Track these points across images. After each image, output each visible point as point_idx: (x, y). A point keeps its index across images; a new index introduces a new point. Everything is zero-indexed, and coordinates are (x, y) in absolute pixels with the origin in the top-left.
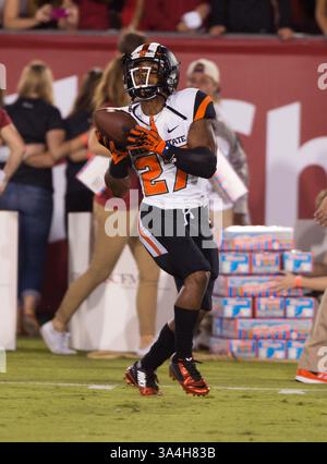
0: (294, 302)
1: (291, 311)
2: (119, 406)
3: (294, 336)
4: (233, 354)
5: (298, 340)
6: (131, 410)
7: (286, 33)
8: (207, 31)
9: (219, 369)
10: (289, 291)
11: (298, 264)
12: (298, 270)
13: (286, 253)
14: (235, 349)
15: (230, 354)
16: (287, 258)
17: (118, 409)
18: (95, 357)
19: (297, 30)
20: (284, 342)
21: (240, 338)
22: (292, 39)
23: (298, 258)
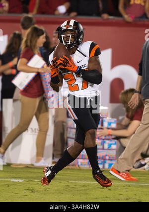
0: (107, 141)
1: (106, 146)
2: (25, 190)
3: (107, 158)
4: (78, 166)
5: (109, 160)
6: (30, 191)
7: (105, 16)
8: (69, 15)
9: (72, 173)
10: (105, 136)
11: (110, 124)
12: (109, 127)
13: (104, 119)
14: (79, 164)
15: (77, 166)
16: (105, 121)
17: (25, 191)
18: (15, 167)
19: (110, 14)
20: (103, 160)
21: (82, 158)
22: (108, 19)
23: (110, 121)
